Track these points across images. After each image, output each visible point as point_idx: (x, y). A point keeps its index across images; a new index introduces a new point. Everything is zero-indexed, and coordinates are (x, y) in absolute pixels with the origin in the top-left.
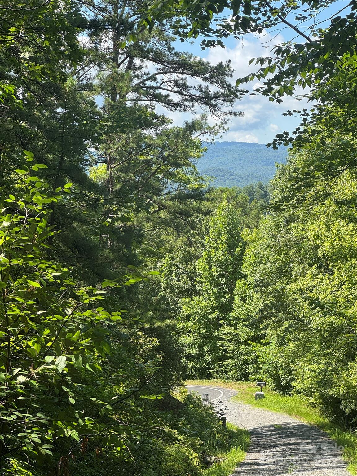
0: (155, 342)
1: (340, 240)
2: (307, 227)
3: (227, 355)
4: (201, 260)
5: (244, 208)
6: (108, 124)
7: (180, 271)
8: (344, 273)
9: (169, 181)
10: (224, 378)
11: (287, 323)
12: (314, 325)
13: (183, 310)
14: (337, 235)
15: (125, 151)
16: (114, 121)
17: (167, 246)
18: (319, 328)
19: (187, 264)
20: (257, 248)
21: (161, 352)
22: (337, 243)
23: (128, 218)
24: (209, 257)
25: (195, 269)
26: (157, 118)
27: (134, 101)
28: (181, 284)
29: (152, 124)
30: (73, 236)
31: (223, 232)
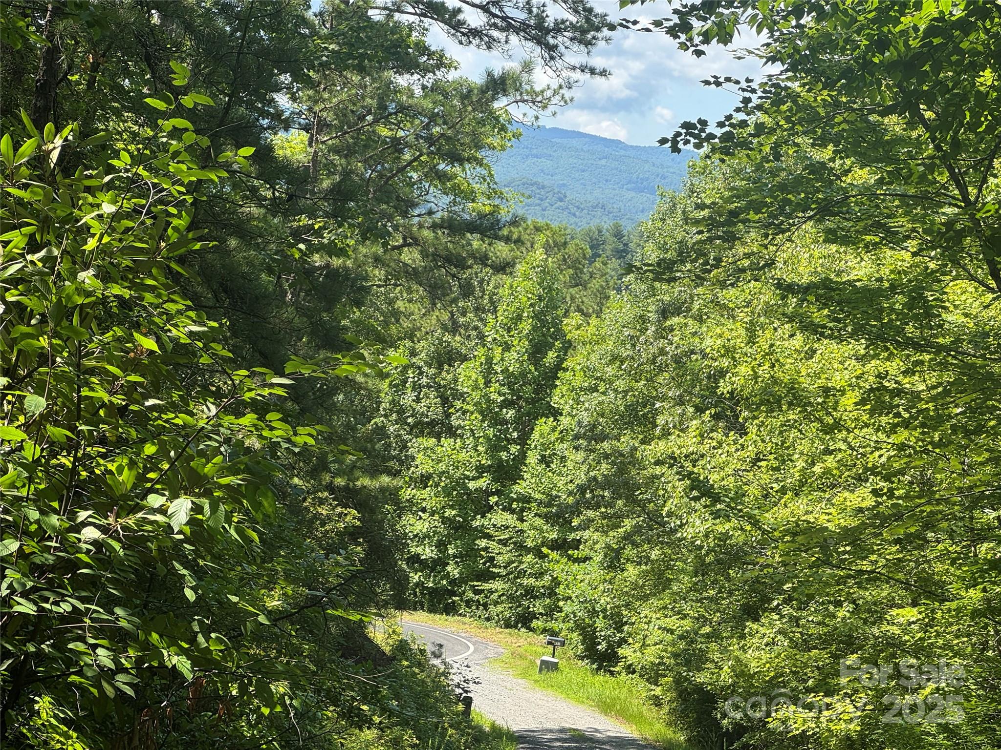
0: (352, 517)
1: (773, 366)
2: (705, 329)
3: (494, 570)
4: (470, 364)
5: (578, 271)
6: (332, 47)
7: (424, 380)
8: (768, 435)
9: (432, 188)
10: (480, 617)
11: (628, 524)
12: (688, 533)
13: (418, 462)
14: (767, 354)
15: (352, 112)
16: (344, 44)
17: (406, 324)
18: (698, 542)
19: (440, 367)
20: (594, 358)
21: (361, 540)
22: (764, 371)
23: (341, 249)
24: (489, 361)
25: (456, 380)
26: (428, 55)
27: (388, 12)
28: (421, 408)
29: (417, 66)
30: (223, 266)
31: (525, 314)
